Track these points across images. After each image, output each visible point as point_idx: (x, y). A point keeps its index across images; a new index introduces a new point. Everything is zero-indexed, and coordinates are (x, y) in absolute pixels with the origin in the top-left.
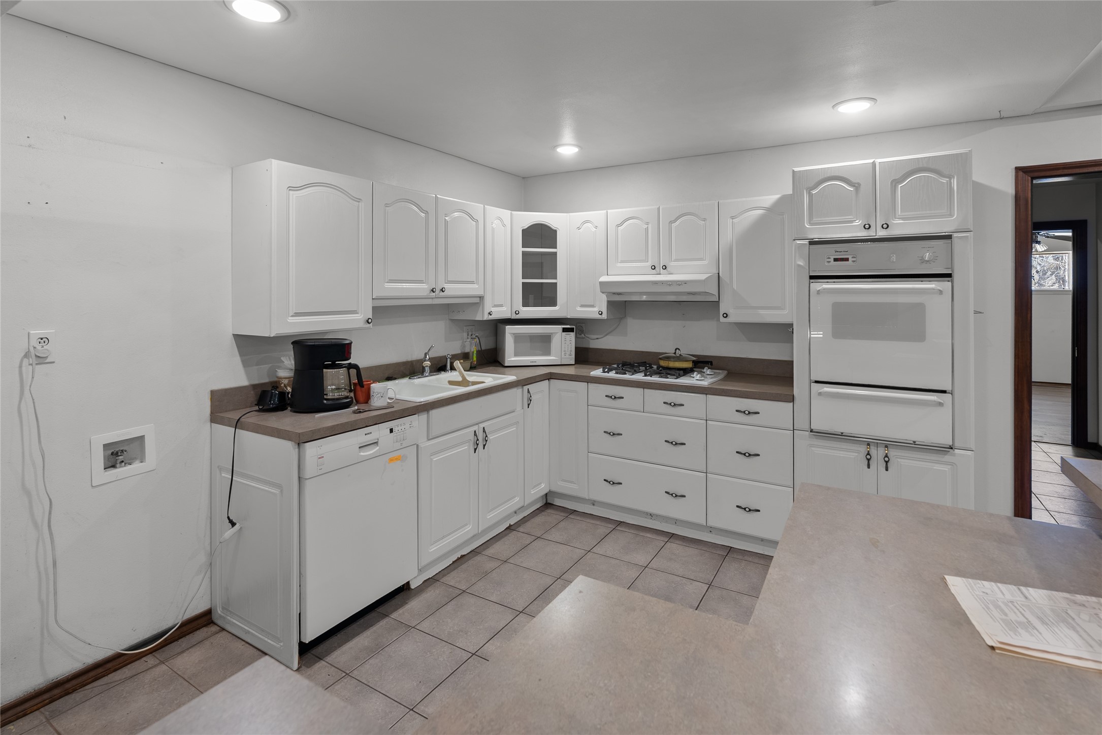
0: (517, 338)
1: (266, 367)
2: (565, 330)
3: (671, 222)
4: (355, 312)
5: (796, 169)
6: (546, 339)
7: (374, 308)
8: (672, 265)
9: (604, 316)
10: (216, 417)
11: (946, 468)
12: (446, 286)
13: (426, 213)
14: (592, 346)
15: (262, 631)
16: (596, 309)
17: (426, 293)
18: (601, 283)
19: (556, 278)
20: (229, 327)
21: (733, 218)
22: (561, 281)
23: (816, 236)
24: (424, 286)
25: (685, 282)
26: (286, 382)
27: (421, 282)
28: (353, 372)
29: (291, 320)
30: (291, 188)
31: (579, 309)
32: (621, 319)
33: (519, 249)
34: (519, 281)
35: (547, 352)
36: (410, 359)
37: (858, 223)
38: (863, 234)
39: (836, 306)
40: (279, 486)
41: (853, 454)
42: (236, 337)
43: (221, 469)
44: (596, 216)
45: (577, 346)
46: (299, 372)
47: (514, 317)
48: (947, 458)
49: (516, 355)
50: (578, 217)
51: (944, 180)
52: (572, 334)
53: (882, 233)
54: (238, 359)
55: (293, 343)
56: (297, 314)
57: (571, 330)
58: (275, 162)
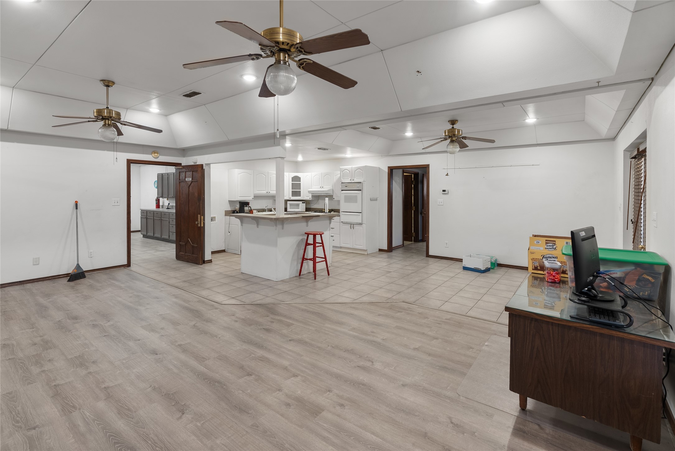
0: (291, 205)
1: (234, 207)
2: (303, 203)
3: (324, 176)
4: (250, 197)
5: (340, 167)
6: (298, 205)
7: (254, 196)
8: (324, 187)
9: (311, 199)
10: (226, 215)
11: (362, 228)
12: (270, 192)
13: (266, 176)
14: (312, 207)
15: (234, 250)
16: (309, 197)
17: (265, 193)
18: (308, 191)
19: (300, 189)
20: (228, 199)
21: (335, 176)
22: (302, 190)
23: (343, 181)
24: (265, 191)
25: (324, 191)
26: (237, 210)
27: (264, 191)
28: (250, 208)
29: (239, 198)
30: (239, 174)
31: (306, 197)
32: (318, 200)
33: (291, 182)
34: (291, 190)
35: (299, 209)
36: (263, 208)
37: (350, 179)
38: (350, 181)
39: (345, 196)
40: (237, 225)
41: (348, 226)
42: (229, 201)
43: (227, 224)
44: (309, 174)
45: (307, 207)
46: (240, 207)
47: (290, 199)
48: (362, 226)
49: (290, 209)
50: (305, 174)
51: (362, 171)
52: (305, 204)
53: (353, 182)
54: (229, 205)
55: (239, 202)
56: (240, 197)
57: (304, 203)
58: (236, 169)
